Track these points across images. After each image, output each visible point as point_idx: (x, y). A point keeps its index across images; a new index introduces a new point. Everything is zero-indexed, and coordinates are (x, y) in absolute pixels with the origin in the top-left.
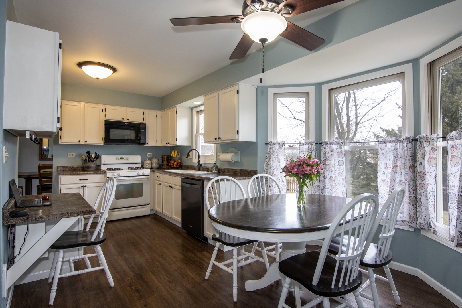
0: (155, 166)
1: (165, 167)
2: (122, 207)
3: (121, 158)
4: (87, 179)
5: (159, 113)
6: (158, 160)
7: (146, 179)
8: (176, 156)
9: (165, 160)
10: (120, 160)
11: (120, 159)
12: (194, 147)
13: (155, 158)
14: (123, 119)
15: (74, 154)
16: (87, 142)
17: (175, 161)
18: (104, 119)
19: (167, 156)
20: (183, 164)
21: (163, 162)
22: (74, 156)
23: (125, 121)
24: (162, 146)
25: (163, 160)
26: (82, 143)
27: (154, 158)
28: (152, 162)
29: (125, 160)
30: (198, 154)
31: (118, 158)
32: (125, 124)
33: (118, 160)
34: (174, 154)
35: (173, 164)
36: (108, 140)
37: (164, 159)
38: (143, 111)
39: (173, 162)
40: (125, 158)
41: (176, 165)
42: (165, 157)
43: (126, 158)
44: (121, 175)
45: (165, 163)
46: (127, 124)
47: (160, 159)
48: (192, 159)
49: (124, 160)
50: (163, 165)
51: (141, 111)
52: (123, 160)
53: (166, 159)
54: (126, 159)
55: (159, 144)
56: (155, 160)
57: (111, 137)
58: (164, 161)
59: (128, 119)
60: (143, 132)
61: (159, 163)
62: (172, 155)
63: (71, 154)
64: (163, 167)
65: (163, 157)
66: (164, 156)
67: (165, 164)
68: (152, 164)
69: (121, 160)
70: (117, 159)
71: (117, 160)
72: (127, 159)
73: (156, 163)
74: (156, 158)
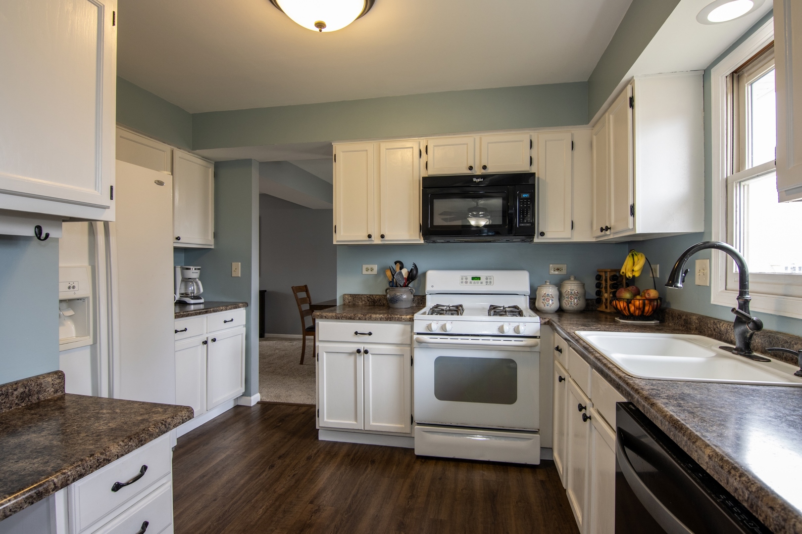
0: (572, 303)
1: (606, 307)
2: (453, 424)
3: (473, 278)
4: (370, 334)
5: (581, 133)
6: (583, 285)
7: (528, 349)
8: (637, 274)
9: (606, 288)
10: (471, 283)
11: (470, 279)
12: (717, 237)
13: (572, 279)
14: (471, 168)
15: (376, 268)
16: (386, 238)
17: (638, 293)
18: (425, 174)
19: (613, 274)
20: (669, 303)
21: (599, 293)
22: (375, 272)
23: (478, 171)
24: (594, 240)
25: (598, 285)
26: (377, 241)
27: (569, 279)
28: (564, 291)
29: (484, 283)
30: (736, 269)
31: (466, 279)
32: (475, 180)
33: (466, 282)
34: (633, 266)
35: (629, 302)
36: (429, 230)
37: (603, 282)
38: (531, 136)
39: (627, 295)
40: (483, 279)
41: (639, 309)
42: (606, 277)
43: (487, 279)
44: (450, 328)
45: (606, 295)
46: (479, 180)
47: (591, 283)
48: (708, 289)
49: (482, 283)
50: (599, 301)
51: (523, 137)
52: (478, 283)
53: (609, 283)
54: (487, 282)
55: (583, 235)
56: (571, 287)
57: (438, 221)
58: (603, 290)
59: (485, 167)
60: (525, 198)
61: (585, 294)
62: (623, 270)
63: (369, 266)
64: (599, 309)
65: (599, 277)
66: (603, 274)
67: (606, 300)
68: (560, 297)
69: (474, 283)
70: (464, 280)
71: (462, 282)
72: (489, 282)
73: (576, 295)
74: (576, 279)
